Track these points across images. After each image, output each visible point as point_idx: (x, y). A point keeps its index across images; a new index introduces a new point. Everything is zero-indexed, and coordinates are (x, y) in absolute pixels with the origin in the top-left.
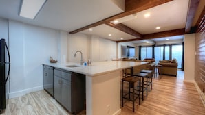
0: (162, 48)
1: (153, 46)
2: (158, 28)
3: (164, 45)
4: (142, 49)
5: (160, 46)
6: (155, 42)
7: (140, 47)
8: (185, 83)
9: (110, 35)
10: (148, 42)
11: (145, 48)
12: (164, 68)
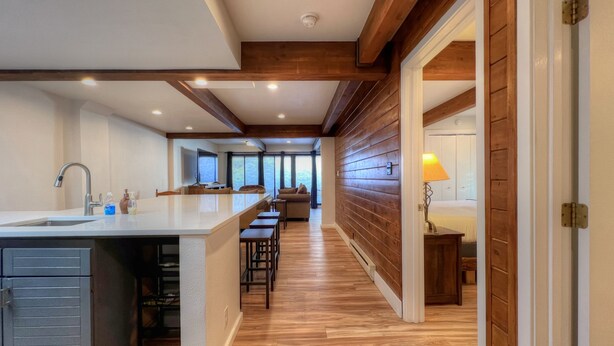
0: (278, 159)
1: (261, 155)
2: (282, 116)
3: (283, 154)
4: (235, 160)
5: (274, 155)
6: (265, 146)
7: (230, 155)
8: (325, 231)
9: (157, 112)
10: (251, 144)
11: (241, 159)
12: (289, 205)
